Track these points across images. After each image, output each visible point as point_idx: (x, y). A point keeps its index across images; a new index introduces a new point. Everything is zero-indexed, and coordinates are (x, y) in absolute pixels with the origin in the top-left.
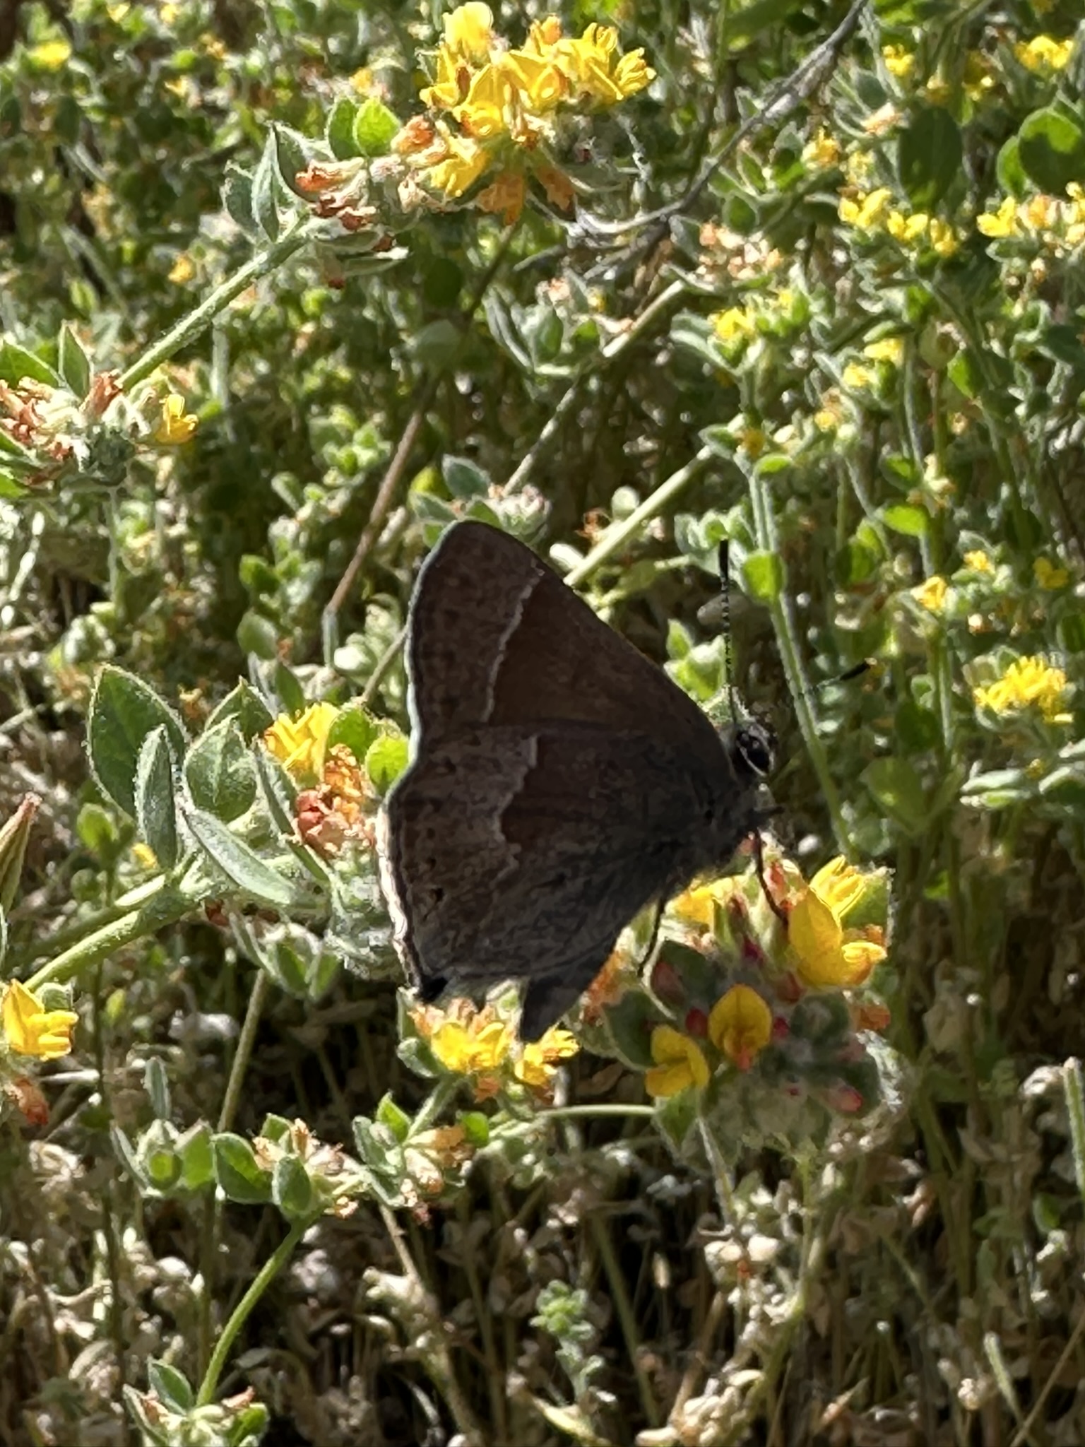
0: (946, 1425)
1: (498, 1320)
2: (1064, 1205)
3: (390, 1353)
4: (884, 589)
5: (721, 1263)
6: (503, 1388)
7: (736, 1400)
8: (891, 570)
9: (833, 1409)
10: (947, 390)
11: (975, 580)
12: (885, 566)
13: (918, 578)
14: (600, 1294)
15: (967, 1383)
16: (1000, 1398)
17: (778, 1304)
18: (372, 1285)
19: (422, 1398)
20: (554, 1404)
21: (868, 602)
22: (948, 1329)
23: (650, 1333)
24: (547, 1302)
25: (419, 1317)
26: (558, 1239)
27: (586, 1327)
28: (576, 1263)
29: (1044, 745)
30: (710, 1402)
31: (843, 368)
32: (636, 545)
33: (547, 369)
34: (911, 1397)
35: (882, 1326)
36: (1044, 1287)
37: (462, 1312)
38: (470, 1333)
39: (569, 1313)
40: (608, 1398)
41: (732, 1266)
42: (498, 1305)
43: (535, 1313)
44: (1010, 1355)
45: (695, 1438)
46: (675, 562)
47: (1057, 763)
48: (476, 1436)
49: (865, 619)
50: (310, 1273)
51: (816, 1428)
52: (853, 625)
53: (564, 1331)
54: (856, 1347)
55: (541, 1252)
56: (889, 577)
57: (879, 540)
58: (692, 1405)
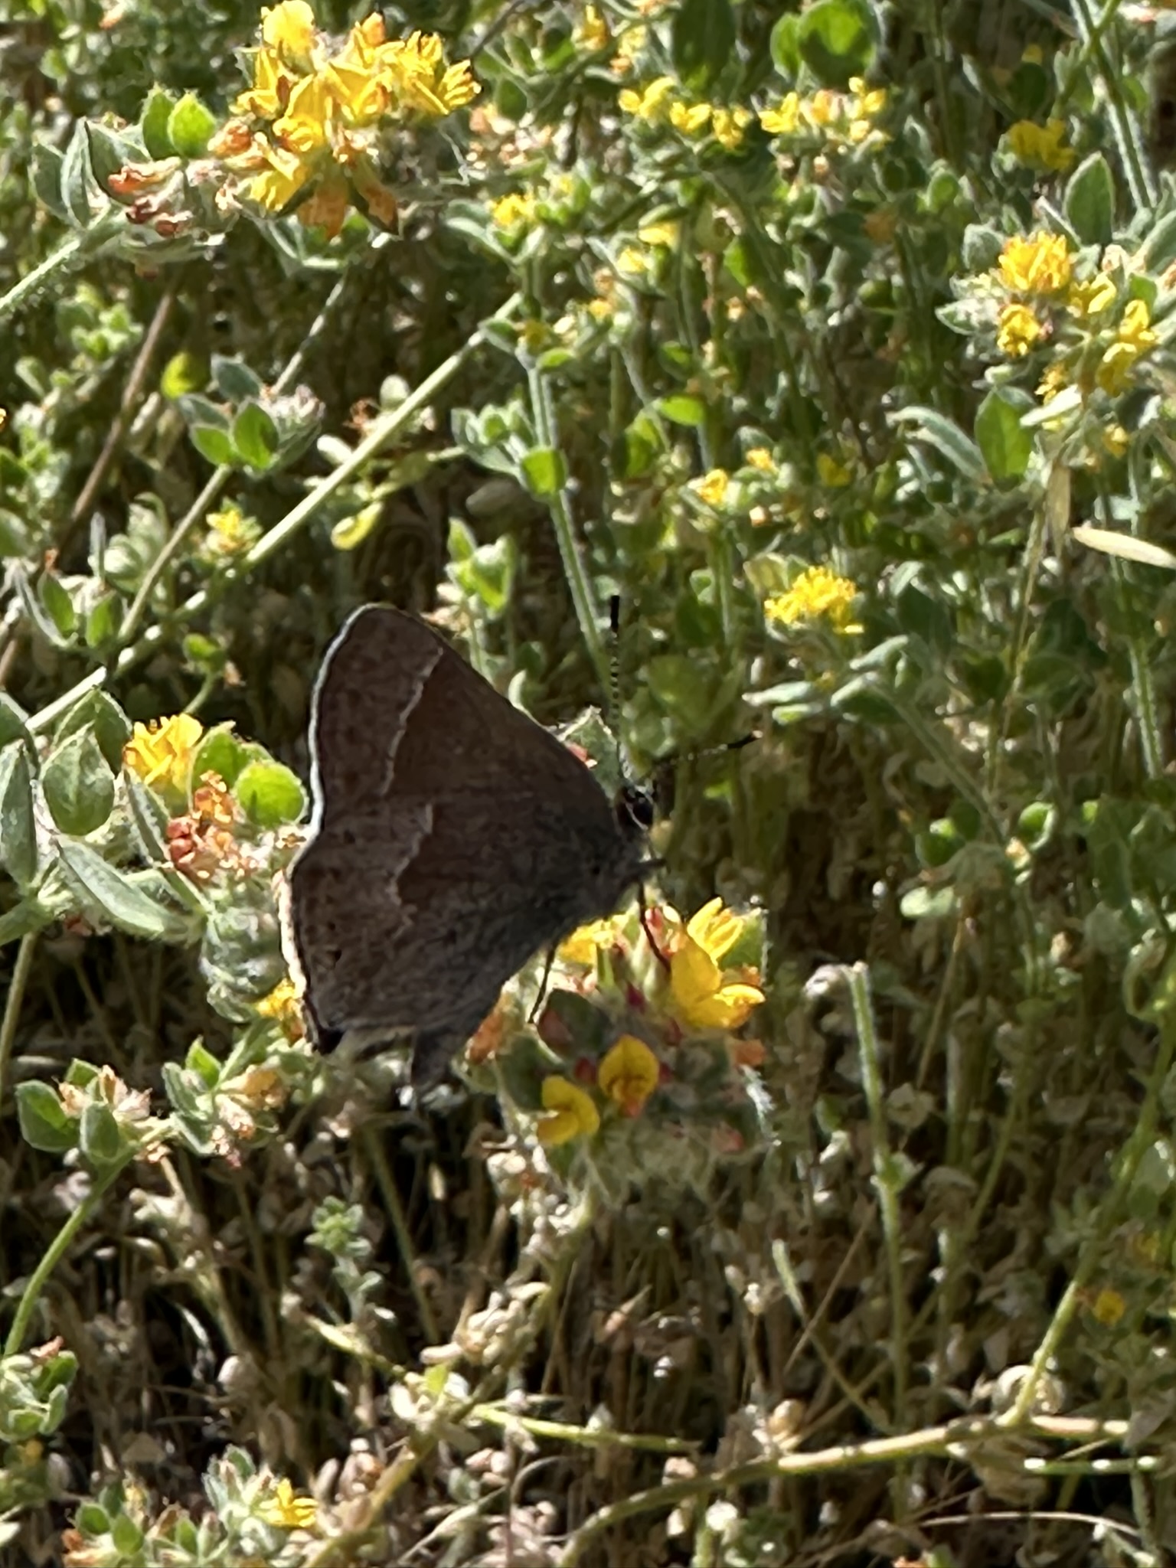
0: (728, 1331)
1: (268, 1238)
2: (846, 1103)
3: (159, 1275)
4: (661, 482)
5: (505, 1175)
6: (276, 1306)
7: (522, 1313)
8: (669, 463)
9: (616, 1318)
10: (723, 276)
11: (757, 478)
12: (663, 458)
13: (697, 470)
14: (376, 1210)
15: (753, 1287)
16: (786, 1301)
17: (563, 1215)
18: (138, 1206)
19: (191, 1319)
20: (329, 1321)
21: (647, 495)
22: (730, 1233)
23: (425, 1246)
24: (322, 1219)
25: (187, 1238)
26: (329, 1153)
27: (363, 1244)
28: (348, 1176)
29: (833, 655)
30: (493, 1315)
31: (618, 252)
32: (406, 437)
33: (315, 262)
34: (692, 1303)
35: (662, 1231)
36: (826, 1189)
37: (230, 1232)
38: (238, 1253)
39: (344, 1229)
40: (386, 1314)
41: (515, 1178)
42: (268, 1222)
43: (311, 1231)
44: (795, 1257)
45: (480, 1353)
46: (449, 453)
47: (847, 675)
48: (249, 1357)
49: (645, 513)
50: (73, 1196)
51: (600, 1338)
52: (629, 519)
53: (341, 1247)
54: (635, 1253)
55: (312, 1168)
56: (668, 470)
57: (655, 431)
58: (477, 1319)
